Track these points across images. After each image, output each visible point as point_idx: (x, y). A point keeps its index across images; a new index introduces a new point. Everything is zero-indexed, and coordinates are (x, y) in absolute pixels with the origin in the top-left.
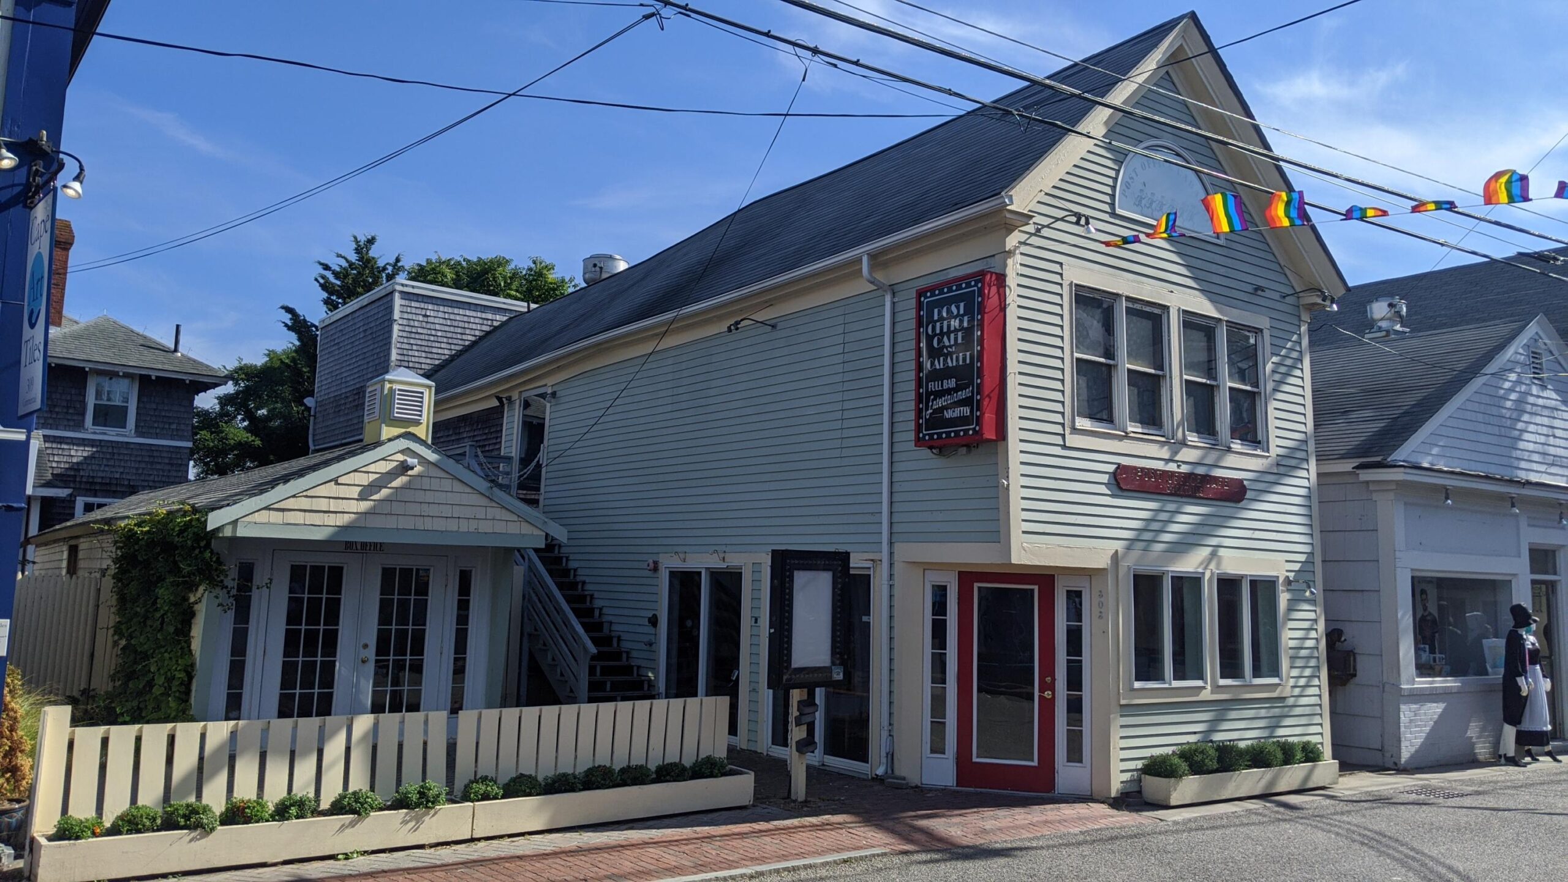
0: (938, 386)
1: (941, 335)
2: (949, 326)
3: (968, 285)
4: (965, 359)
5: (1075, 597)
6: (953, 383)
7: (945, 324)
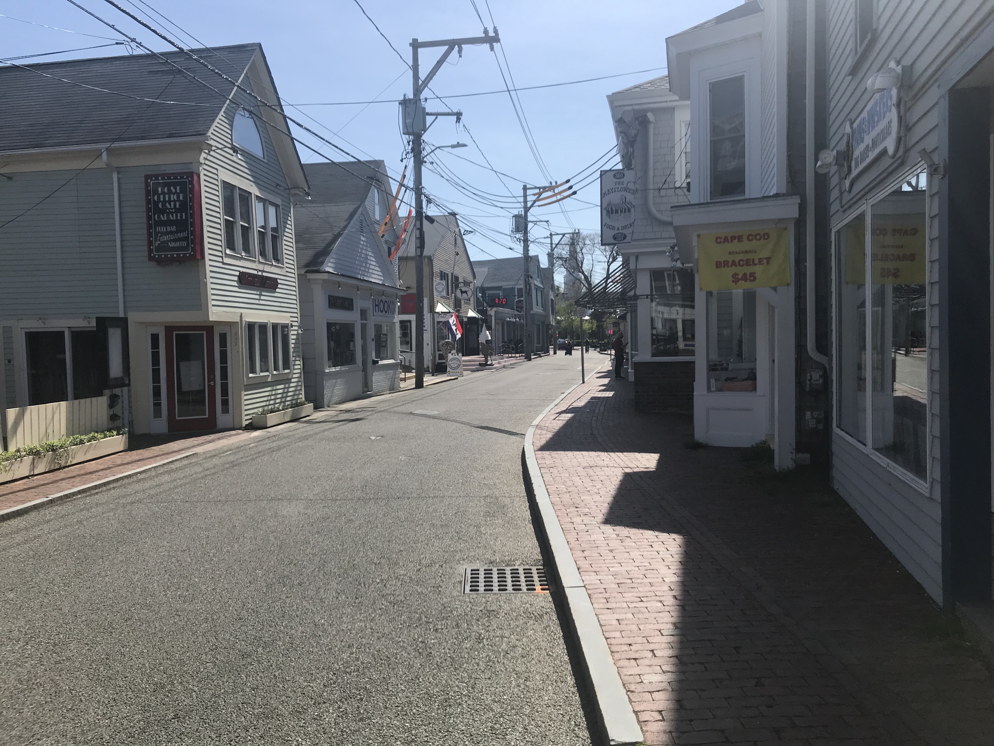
0: (163, 229)
1: (164, 202)
2: (170, 198)
3: (182, 178)
4: (181, 216)
5: (223, 337)
6: (174, 229)
7: (167, 196)
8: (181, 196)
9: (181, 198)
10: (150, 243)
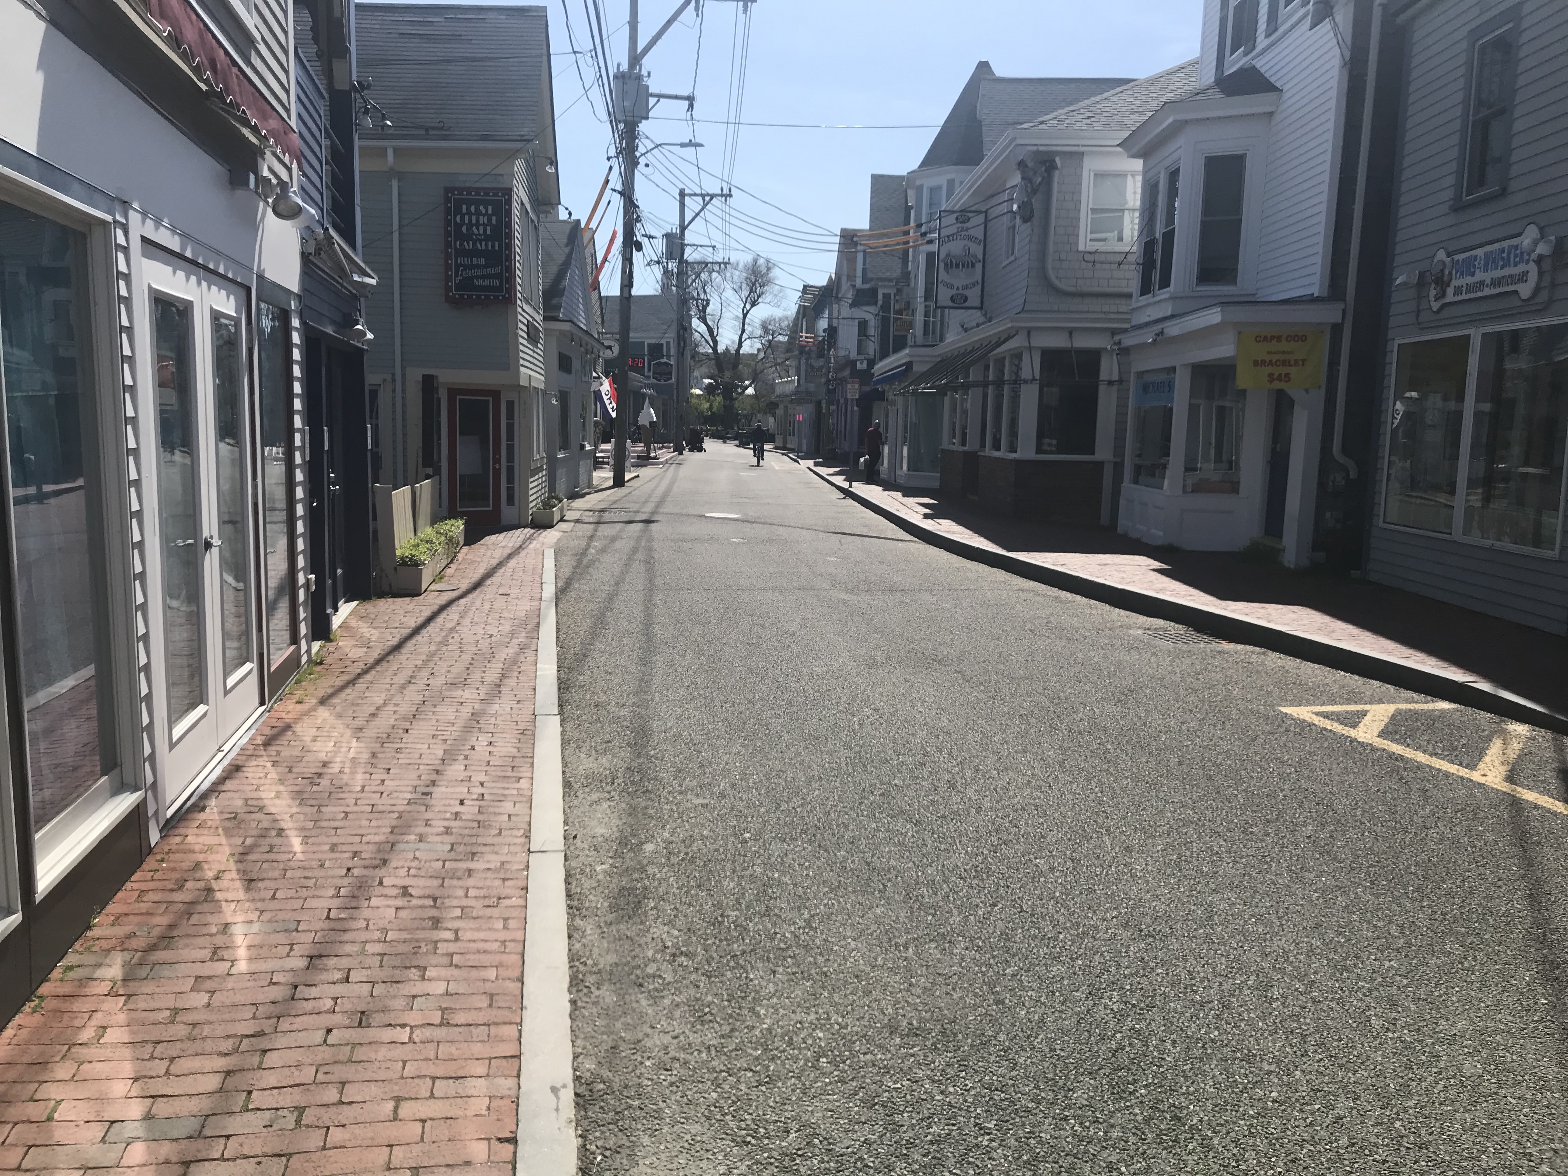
0: (467, 261)
1: (470, 226)
2: (478, 220)
3: (495, 195)
4: (493, 246)
5: (511, 407)
6: (482, 261)
7: (474, 218)
8: (494, 218)
9: (494, 222)
10: (448, 279)
